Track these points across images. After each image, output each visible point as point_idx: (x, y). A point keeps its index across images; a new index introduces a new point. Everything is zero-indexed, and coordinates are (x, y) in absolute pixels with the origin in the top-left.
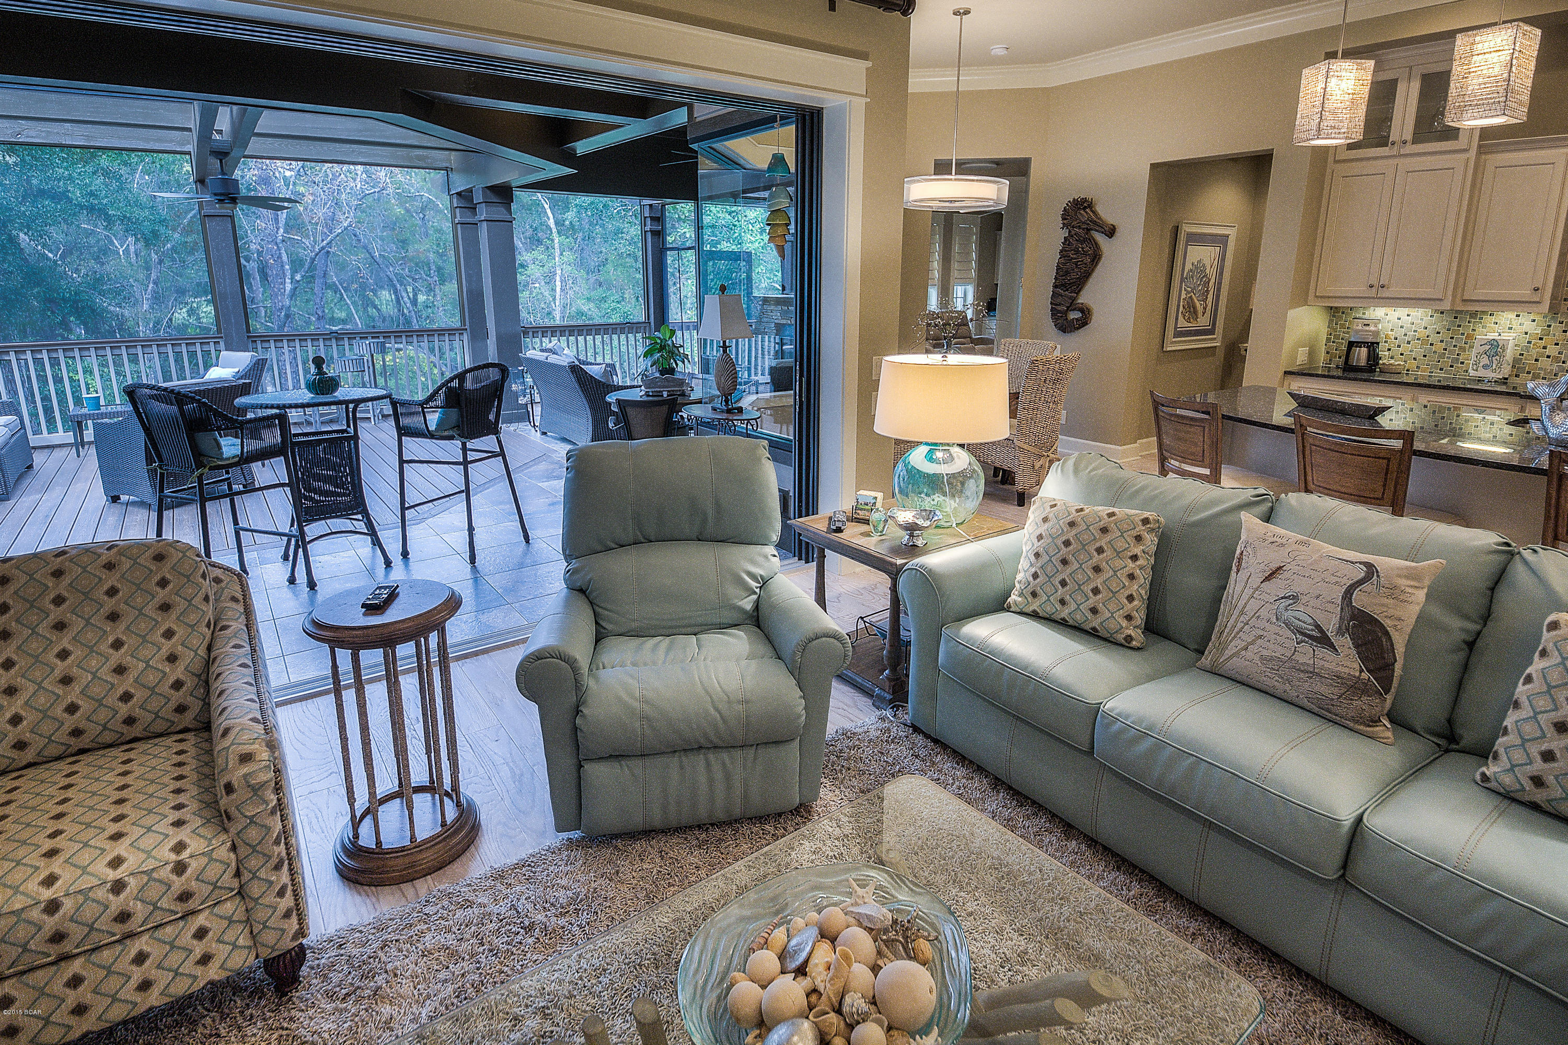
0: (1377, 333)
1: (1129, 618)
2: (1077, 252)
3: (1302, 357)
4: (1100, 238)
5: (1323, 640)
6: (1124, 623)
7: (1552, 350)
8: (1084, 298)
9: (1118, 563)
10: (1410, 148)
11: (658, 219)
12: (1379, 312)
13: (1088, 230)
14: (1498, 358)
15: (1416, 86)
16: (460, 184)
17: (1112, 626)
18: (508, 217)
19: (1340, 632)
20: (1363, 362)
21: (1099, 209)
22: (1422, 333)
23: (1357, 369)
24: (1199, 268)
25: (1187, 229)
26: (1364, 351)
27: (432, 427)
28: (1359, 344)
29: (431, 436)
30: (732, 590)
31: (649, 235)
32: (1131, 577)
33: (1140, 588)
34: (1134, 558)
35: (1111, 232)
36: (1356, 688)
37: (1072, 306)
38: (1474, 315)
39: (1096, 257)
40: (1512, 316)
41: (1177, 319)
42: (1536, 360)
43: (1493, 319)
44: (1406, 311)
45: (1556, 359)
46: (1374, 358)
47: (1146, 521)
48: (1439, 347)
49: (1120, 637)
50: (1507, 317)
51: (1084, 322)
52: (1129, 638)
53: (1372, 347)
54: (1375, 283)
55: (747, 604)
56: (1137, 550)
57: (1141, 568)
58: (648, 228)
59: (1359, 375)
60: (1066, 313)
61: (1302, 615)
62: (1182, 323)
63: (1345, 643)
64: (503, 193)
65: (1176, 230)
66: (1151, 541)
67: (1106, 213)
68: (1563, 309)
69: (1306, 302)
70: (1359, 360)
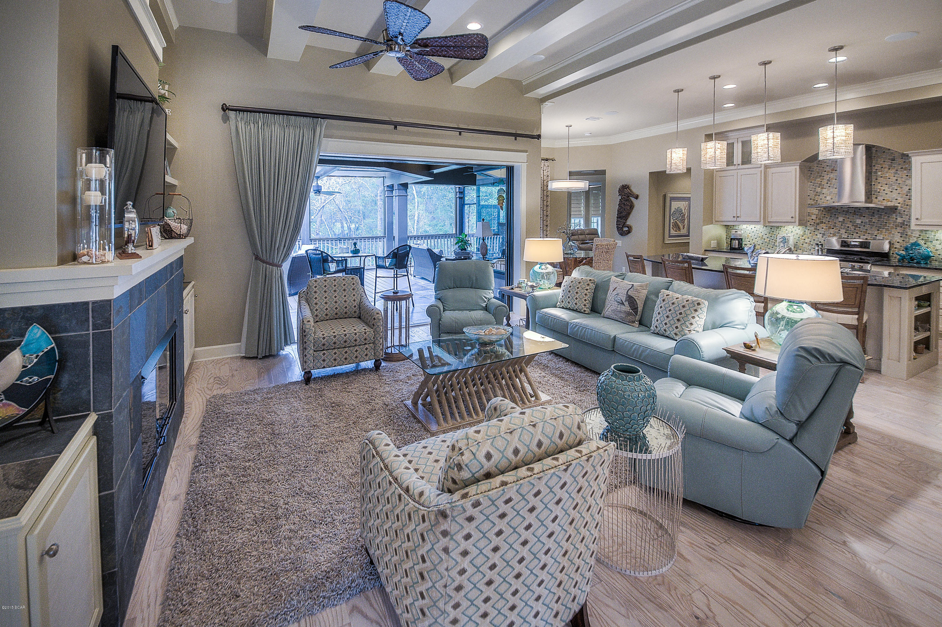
0: (741, 235)
1: (585, 305)
2: (624, 205)
3: (713, 244)
4: (632, 199)
5: (623, 304)
6: (583, 307)
7: (807, 240)
8: (629, 222)
9: (583, 291)
10: (741, 167)
11: (462, 192)
12: (744, 226)
13: (628, 196)
14: (786, 243)
15: (740, 144)
16: (388, 182)
17: (580, 308)
18: (406, 195)
19: (626, 301)
20: (737, 247)
21: (632, 188)
22: (761, 235)
23: (735, 249)
24: (679, 211)
25: (670, 195)
26: (737, 241)
27: (387, 266)
28: (734, 239)
29: (387, 268)
30: (480, 301)
31: (458, 199)
32: (586, 295)
33: (589, 297)
34: (587, 290)
35: (637, 197)
36: (629, 314)
37: (624, 225)
38: (778, 227)
39: (632, 207)
40: (792, 227)
41: (669, 230)
42: (802, 244)
43: (785, 229)
44: (754, 226)
45: (809, 244)
46: (740, 244)
47: (590, 280)
48: (767, 240)
49: (582, 311)
50: (790, 228)
51: (629, 232)
52: (585, 311)
53: (740, 240)
54: (735, 215)
55: (484, 305)
56: (588, 288)
57: (589, 292)
58: (458, 196)
59: (735, 251)
60: (622, 228)
61: (618, 299)
62: (673, 232)
63: (626, 303)
64: (405, 186)
65: (665, 196)
66: (592, 286)
67: (635, 190)
68: (809, 224)
69: (712, 223)
70: (735, 245)
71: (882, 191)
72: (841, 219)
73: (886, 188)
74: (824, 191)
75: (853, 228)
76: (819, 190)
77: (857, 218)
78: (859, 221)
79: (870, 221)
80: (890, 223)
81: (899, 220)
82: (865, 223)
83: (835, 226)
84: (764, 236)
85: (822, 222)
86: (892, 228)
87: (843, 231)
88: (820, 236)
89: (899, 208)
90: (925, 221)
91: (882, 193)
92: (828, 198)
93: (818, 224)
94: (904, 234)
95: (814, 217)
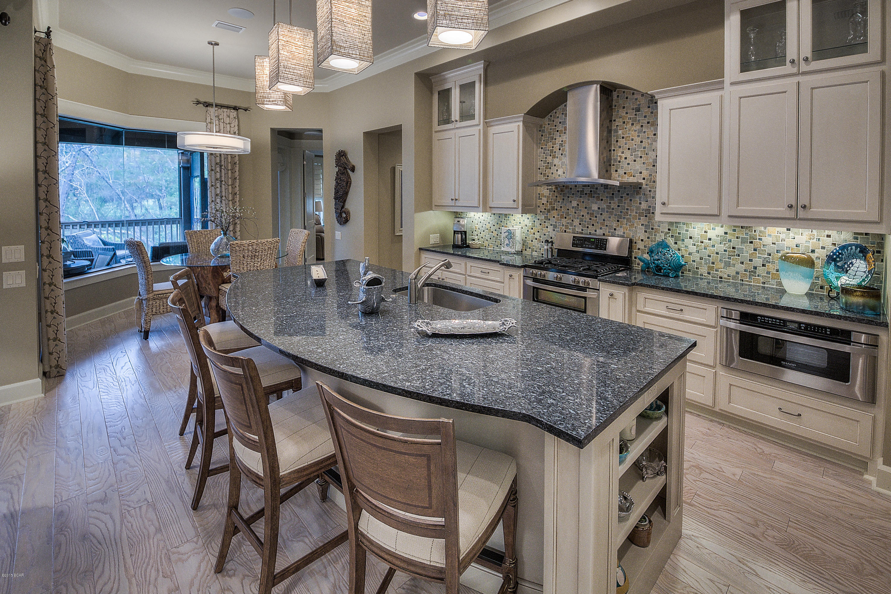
0: (463, 227)
2: (341, 180)
3: (434, 239)
4: (350, 172)
7: (537, 235)
10: (459, 124)
12: (472, 214)
13: (345, 168)
14: (512, 239)
15: (458, 90)
20: (460, 243)
22: (488, 226)
23: (457, 246)
26: (460, 236)
28: (459, 232)
35: (353, 169)
37: (342, 210)
38: (506, 215)
39: (349, 183)
40: (520, 216)
42: (532, 241)
43: (513, 218)
44: (480, 213)
46: (464, 240)
48: (495, 233)
50: (518, 217)
51: (348, 219)
53: (465, 234)
54: (453, 197)
59: (457, 251)
60: (341, 214)
68: (539, 212)
69: (431, 209)
70: (458, 242)
71: (623, 159)
72: (574, 204)
73: (627, 154)
74: (556, 161)
75: (587, 217)
76: (550, 159)
77: (592, 202)
78: (595, 207)
79: (608, 207)
80: (632, 211)
81: (644, 205)
82: (603, 209)
83: (568, 214)
84: (492, 227)
85: (553, 209)
86: (635, 218)
87: (576, 222)
88: (550, 229)
89: (644, 186)
90: (673, 207)
91: (624, 163)
92: (560, 172)
93: (549, 211)
94: (650, 228)
95: (544, 200)
